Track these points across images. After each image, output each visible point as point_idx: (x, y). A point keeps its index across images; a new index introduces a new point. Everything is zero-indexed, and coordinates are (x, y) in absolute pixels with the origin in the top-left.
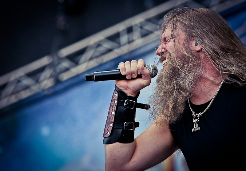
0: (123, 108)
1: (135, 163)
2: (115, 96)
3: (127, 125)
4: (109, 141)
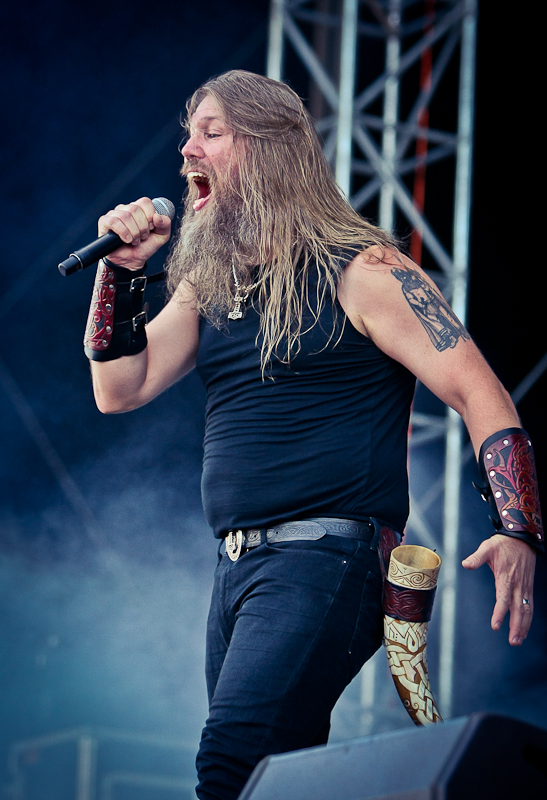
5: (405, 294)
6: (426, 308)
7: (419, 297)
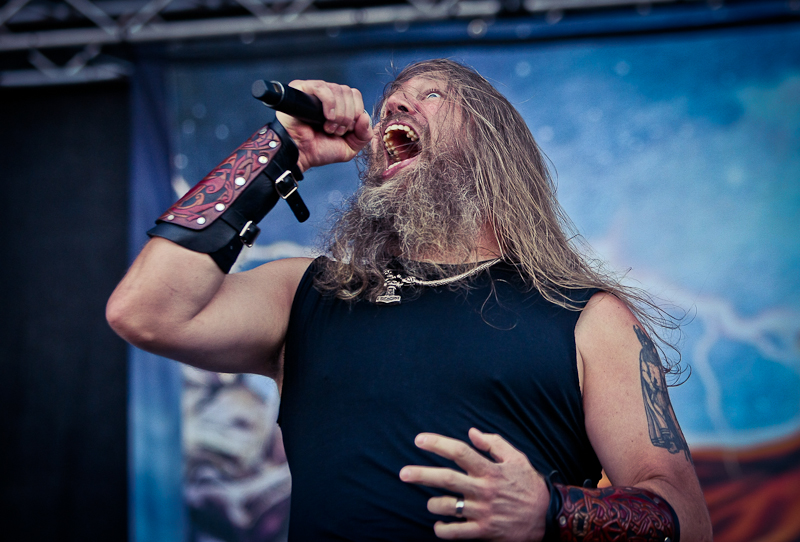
2: (267, 147)
4: (192, 241)
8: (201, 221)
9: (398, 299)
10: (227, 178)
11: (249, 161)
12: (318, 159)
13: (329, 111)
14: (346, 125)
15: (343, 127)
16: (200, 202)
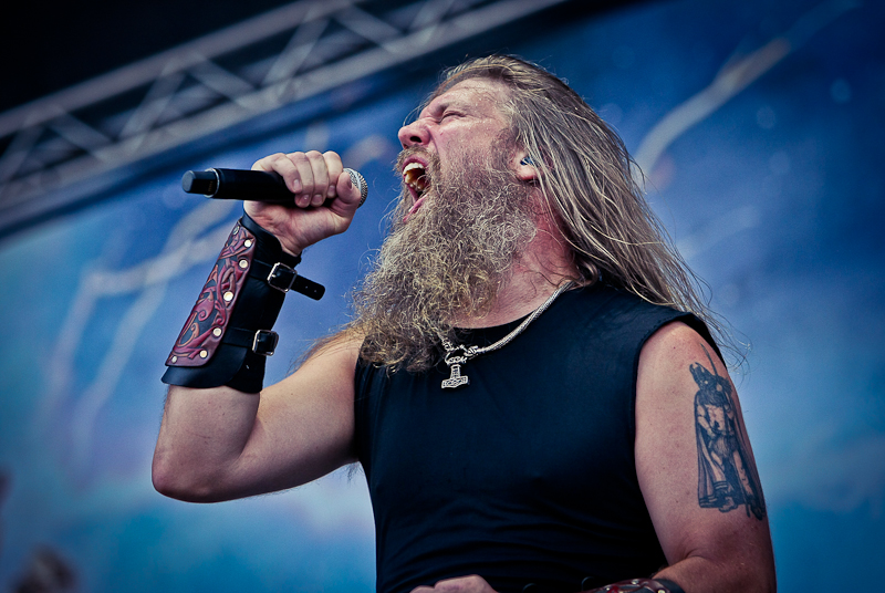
0: (260, 285)
1: (254, 461)
2: (243, 248)
3: (263, 340)
4: (200, 378)
5: (696, 406)
6: (715, 440)
7: (712, 419)
8: (203, 354)
9: (465, 380)
10: (214, 298)
11: (231, 269)
12: (304, 238)
13: (293, 184)
14: (321, 193)
15: (318, 196)
16: (196, 332)
